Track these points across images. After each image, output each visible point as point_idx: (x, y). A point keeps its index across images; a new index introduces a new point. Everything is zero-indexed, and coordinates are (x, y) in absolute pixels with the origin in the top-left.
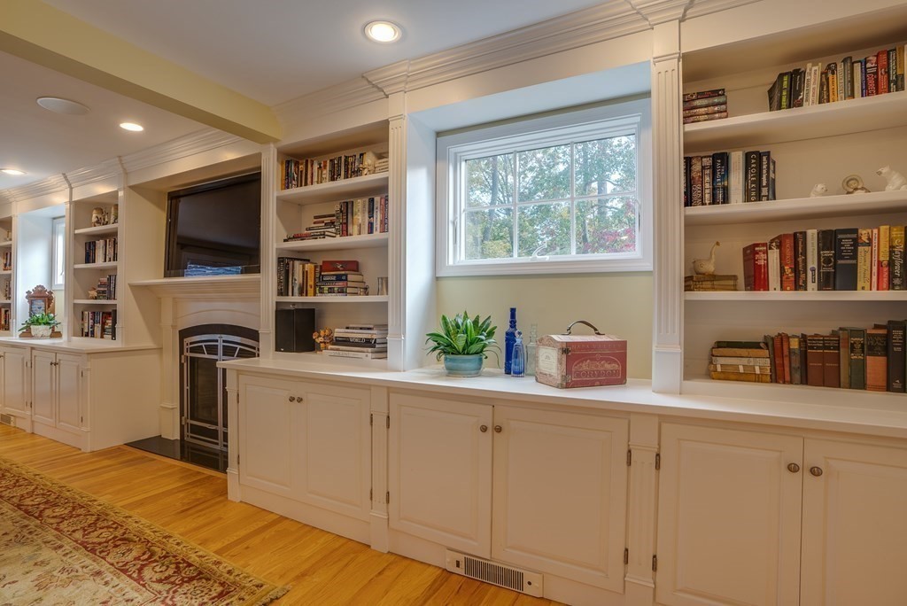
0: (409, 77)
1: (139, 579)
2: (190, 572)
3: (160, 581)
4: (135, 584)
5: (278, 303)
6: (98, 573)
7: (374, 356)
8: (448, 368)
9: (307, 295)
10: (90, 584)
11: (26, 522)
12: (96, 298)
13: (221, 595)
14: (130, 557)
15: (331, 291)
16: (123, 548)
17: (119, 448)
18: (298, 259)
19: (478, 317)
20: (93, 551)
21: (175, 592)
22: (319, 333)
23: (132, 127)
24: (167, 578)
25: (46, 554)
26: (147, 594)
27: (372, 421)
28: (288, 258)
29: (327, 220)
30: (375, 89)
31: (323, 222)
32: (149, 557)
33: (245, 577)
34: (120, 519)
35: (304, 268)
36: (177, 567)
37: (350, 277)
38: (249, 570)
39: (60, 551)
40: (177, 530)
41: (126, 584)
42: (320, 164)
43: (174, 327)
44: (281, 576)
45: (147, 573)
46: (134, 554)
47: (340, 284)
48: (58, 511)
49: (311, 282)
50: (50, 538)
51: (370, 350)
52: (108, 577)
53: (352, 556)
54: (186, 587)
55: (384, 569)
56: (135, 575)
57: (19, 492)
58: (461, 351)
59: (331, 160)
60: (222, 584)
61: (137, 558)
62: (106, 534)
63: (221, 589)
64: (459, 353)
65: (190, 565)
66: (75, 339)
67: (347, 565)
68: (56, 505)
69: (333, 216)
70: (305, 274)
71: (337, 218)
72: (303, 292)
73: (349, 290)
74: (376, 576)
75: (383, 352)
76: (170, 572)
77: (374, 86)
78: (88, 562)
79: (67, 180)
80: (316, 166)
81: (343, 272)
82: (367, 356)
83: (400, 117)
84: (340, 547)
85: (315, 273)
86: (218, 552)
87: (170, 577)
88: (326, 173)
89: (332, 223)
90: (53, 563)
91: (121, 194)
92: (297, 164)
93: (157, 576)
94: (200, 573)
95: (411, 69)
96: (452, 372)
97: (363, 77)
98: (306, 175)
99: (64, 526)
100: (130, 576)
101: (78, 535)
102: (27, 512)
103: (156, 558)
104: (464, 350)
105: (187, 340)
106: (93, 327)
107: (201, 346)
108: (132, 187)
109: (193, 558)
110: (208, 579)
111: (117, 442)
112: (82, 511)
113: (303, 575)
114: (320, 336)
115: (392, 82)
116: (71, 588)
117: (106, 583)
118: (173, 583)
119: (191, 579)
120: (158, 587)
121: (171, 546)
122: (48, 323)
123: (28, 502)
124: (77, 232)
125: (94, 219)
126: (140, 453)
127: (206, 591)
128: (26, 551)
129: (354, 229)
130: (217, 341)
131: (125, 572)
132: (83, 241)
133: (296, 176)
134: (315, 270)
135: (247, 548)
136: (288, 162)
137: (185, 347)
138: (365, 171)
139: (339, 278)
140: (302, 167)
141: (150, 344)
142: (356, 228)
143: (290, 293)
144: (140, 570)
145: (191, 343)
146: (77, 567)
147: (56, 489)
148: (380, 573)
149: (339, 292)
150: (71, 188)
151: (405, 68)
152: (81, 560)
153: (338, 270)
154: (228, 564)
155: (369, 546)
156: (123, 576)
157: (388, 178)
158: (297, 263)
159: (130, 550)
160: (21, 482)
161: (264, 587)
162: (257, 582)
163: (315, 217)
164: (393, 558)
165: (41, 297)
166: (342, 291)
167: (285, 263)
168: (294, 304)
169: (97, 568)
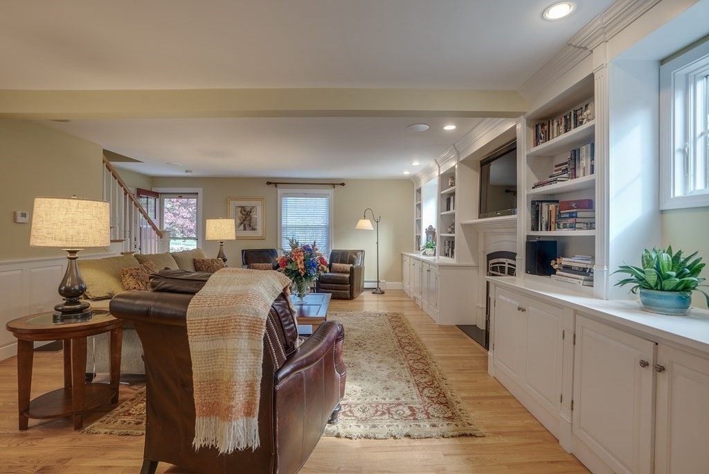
0: (605, 27)
1: (421, 392)
2: (443, 400)
3: (428, 397)
4: (418, 393)
5: (528, 237)
6: (409, 381)
7: (586, 283)
8: (644, 303)
9: (550, 230)
10: (403, 384)
11: (398, 349)
12: (450, 233)
13: (449, 418)
14: (423, 381)
15: (565, 227)
16: (423, 375)
17: (452, 326)
18: (544, 201)
19: (679, 253)
20: (412, 371)
21: (431, 405)
22: (556, 260)
23: (450, 127)
24: (432, 397)
25: (397, 365)
26: (420, 400)
27: (564, 336)
28: (538, 201)
29: (563, 167)
30: (581, 50)
31: (561, 169)
32: (431, 384)
33: (466, 416)
34: (430, 361)
35: (548, 208)
36: (439, 395)
37: (579, 214)
38: (472, 414)
39: (402, 366)
40: (451, 378)
41: (415, 390)
42: (558, 122)
43: (484, 252)
44: (487, 427)
45: (426, 391)
46: (426, 380)
47: (571, 220)
48: (411, 349)
49: (553, 220)
50: (402, 359)
51: (583, 277)
52: (411, 385)
53: (541, 441)
54: (437, 406)
55: (558, 462)
56: (421, 389)
57: (402, 335)
58: (653, 286)
59: (565, 117)
60: (453, 413)
61: (426, 383)
62: (421, 366)
63: (451, 415)
64: (651, 288)
65: (445, 397)
66: (441, 257)
67: (531, 444)
68: (411, 345)
69: (566, 163)
70: (549, 212)
71: (569, 165)
72: (548, 228)
73: (577, 225)
74: (548, 462)
75: (590, 281)
76: (435, 395)
77: (580, 48)
78: (408, 375)
79: (437, 163)
80: (555, 124)
81: (574, 210)
82: (579, 282)
83: (601, 67)
84: (537, 431)
85: (556, 211)
86: (462, 398)
87: (433, 397)
88: (562, 127)
89: (567, 169)
90: (397, 370)
91: (456, 166)
92: (543, 125)
93: (429, 394)
94: (447, 403)
95: (604, 21)
96: (647, 307)
97: (569, 45)
98: (549, 132)
99: (408, 356)
100: (418, 389)
101: (411, 362)
102: (400, 345)
103: (433, 386)
104: (656, 285)
105: (491, 262)
106: (448, 250)
107: (497, 267)
108: (461, 162)
109: (449, 395)
110: (448, 408)
111: (453, 323)
112: (418, 352)
113: (500, 433)
114: (556, 264)
115: (591, 38)
116: (397, 382)
117: (409, 387)
118: (433, 401)
119: (441, 403)
120: (426, 399)
121: (443, 385)
122: (432, 247)
123: (403, 340)
124: (442, 192)
125: (450, 184)
126: (460, 332)
127: (444, 412)
128: (392, 360)
129: (580, 172)
130: (505, 263)
131: (418, 385)
132: (446, 198)
133: (542, 135)
134: (556, 209)
135: (479, 403)
136: (537, 126)
137: (490, 266)
138: (584, 121)
139: (571, 216)
140: (546, 127)
141: (472, 263)
142: (582, 171)
143: (540, 229)
144: (424, 388)
145: (493, 264)
146: (403, 375)
147: (415, 338)
148: (552, 462)
149: (570, 228)
150: (439, 167)
151: (599, 22)
152: (406, 372)
153: (573, 208)
154: (463, 405)
155: (558, 441)
156: (416, 388)
157: (594, 125)
158: (544, 204)
159: (425, 377)
160: (406, 331)
161: (472, 426)
162: (470, 422)
163: (556, 166)
164: (572, 459)
165: (430, 231)
166: (573, 227)
167: (536, 206)
168: (539, 237)
169: (409, 379)
